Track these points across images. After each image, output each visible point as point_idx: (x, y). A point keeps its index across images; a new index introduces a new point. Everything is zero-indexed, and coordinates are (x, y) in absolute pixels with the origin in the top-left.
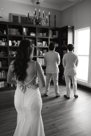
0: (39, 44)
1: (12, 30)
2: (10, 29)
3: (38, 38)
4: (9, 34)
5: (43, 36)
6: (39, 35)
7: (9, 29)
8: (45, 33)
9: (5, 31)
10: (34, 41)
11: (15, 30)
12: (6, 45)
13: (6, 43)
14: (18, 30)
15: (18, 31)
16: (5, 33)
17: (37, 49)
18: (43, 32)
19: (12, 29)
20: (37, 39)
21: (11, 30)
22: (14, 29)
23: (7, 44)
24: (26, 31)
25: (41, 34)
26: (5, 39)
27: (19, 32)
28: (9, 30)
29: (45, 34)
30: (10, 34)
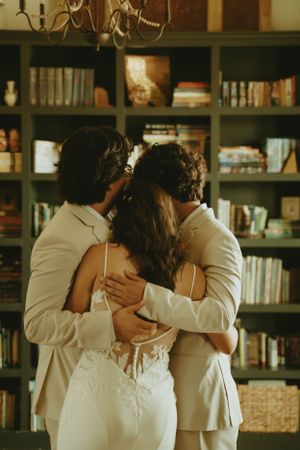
0: (232, 157)
1: (51, 79)
2: (42, 70)
3: (225, 120)
4: (33, 101)
5: (273, 102)
6: (238, 97)
7: (33, 72)
8: (285, 77)
9: (11, 85)
10: (202, 139)
11: (69, 78)
12: (18, 169)
13: (18, 155)
14: (91, 72)
15: (91, 83)
16: (11, 98)
17: (215, 190)
18: (271, 77)
19: (51, 71)
20: (215, 124)
21: (46, 75)
22: (69, 71)
23: (18, 162)
24: (150, 75)
25: (257, 89)
26: (14, 134)
27: (97, 84)
28: (33, 80)
29: (288, 85)
30: (43, 101)
